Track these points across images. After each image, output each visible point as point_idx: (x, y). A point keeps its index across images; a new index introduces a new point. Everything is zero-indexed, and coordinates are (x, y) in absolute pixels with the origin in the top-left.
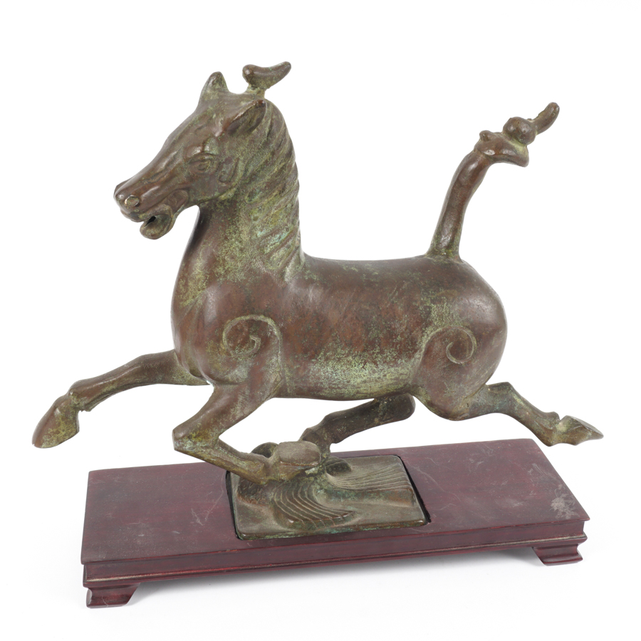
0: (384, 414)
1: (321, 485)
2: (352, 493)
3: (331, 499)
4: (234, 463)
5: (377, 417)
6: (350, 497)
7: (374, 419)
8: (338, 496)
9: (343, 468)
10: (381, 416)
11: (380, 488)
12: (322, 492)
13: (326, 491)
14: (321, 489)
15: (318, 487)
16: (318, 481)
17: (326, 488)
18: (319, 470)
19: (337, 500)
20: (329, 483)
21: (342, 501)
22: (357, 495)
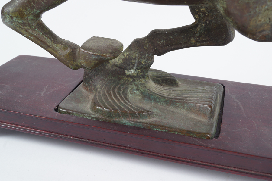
0: (200, 36)
1: (138, 87)
2: (163, 99)
3: (145, 100)
4: (48, 44)
5: (194, 37)
6: (160, 102)
7: (190, 38)
8: (150, 99)
9: (172, 83)
10: (198, 37)
11: (187, 100)
12: (138, 92)
13: (141, 92)
14: (137, 90)
15: (135, 88)
16: (136, 83)
17: (142, 90)
18: (137, 74)
19: (149, 101)
20: (146, 87)
21: (153, 103)
22: (165, 101)
